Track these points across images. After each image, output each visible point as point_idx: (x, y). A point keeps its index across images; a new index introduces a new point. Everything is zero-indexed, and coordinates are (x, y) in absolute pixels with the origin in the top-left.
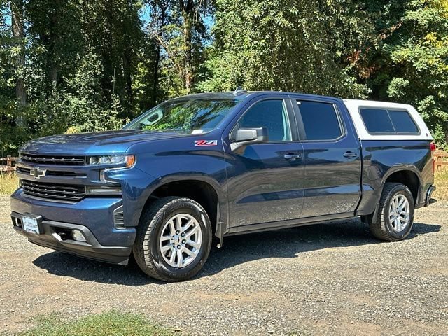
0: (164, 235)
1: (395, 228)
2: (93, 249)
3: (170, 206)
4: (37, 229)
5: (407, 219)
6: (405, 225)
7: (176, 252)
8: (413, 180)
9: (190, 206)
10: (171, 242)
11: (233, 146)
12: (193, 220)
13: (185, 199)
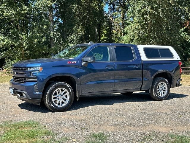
0: (54, 95)
1: (160, 95)
2: (28, 99)
3: (56, 85)
4: (13, 93)
5: (167, 92)
6: (165, 94)
7: (59, 101)
8: (170, 76)
9: (64, 85)
10: (57, 98)
11: (83, 64)
12: (66, 90)
13: (62, 83)
